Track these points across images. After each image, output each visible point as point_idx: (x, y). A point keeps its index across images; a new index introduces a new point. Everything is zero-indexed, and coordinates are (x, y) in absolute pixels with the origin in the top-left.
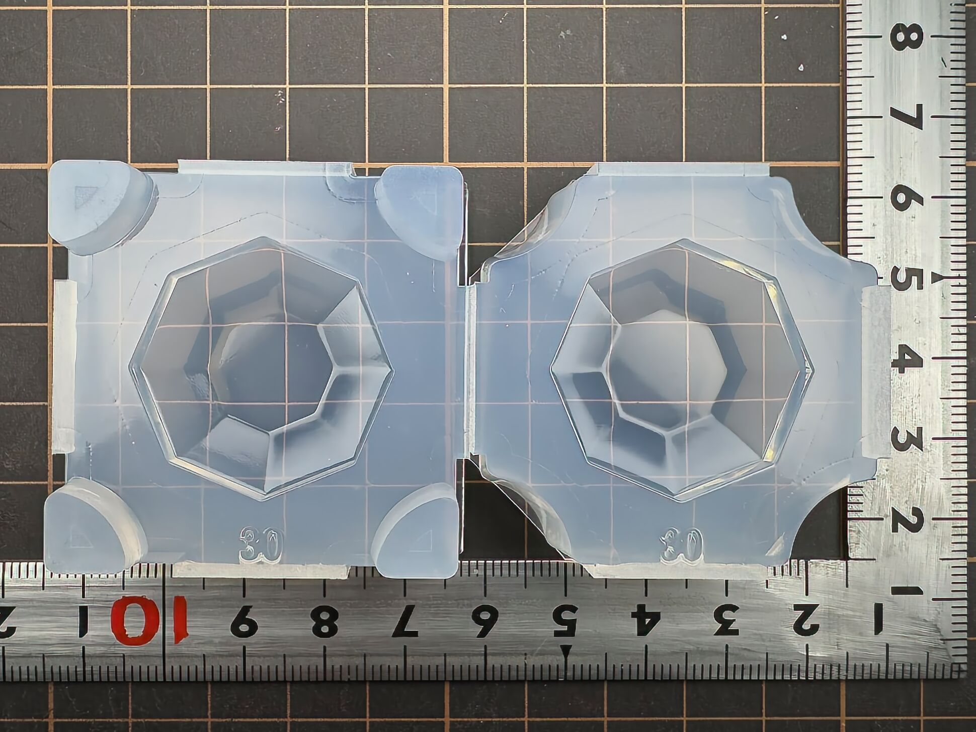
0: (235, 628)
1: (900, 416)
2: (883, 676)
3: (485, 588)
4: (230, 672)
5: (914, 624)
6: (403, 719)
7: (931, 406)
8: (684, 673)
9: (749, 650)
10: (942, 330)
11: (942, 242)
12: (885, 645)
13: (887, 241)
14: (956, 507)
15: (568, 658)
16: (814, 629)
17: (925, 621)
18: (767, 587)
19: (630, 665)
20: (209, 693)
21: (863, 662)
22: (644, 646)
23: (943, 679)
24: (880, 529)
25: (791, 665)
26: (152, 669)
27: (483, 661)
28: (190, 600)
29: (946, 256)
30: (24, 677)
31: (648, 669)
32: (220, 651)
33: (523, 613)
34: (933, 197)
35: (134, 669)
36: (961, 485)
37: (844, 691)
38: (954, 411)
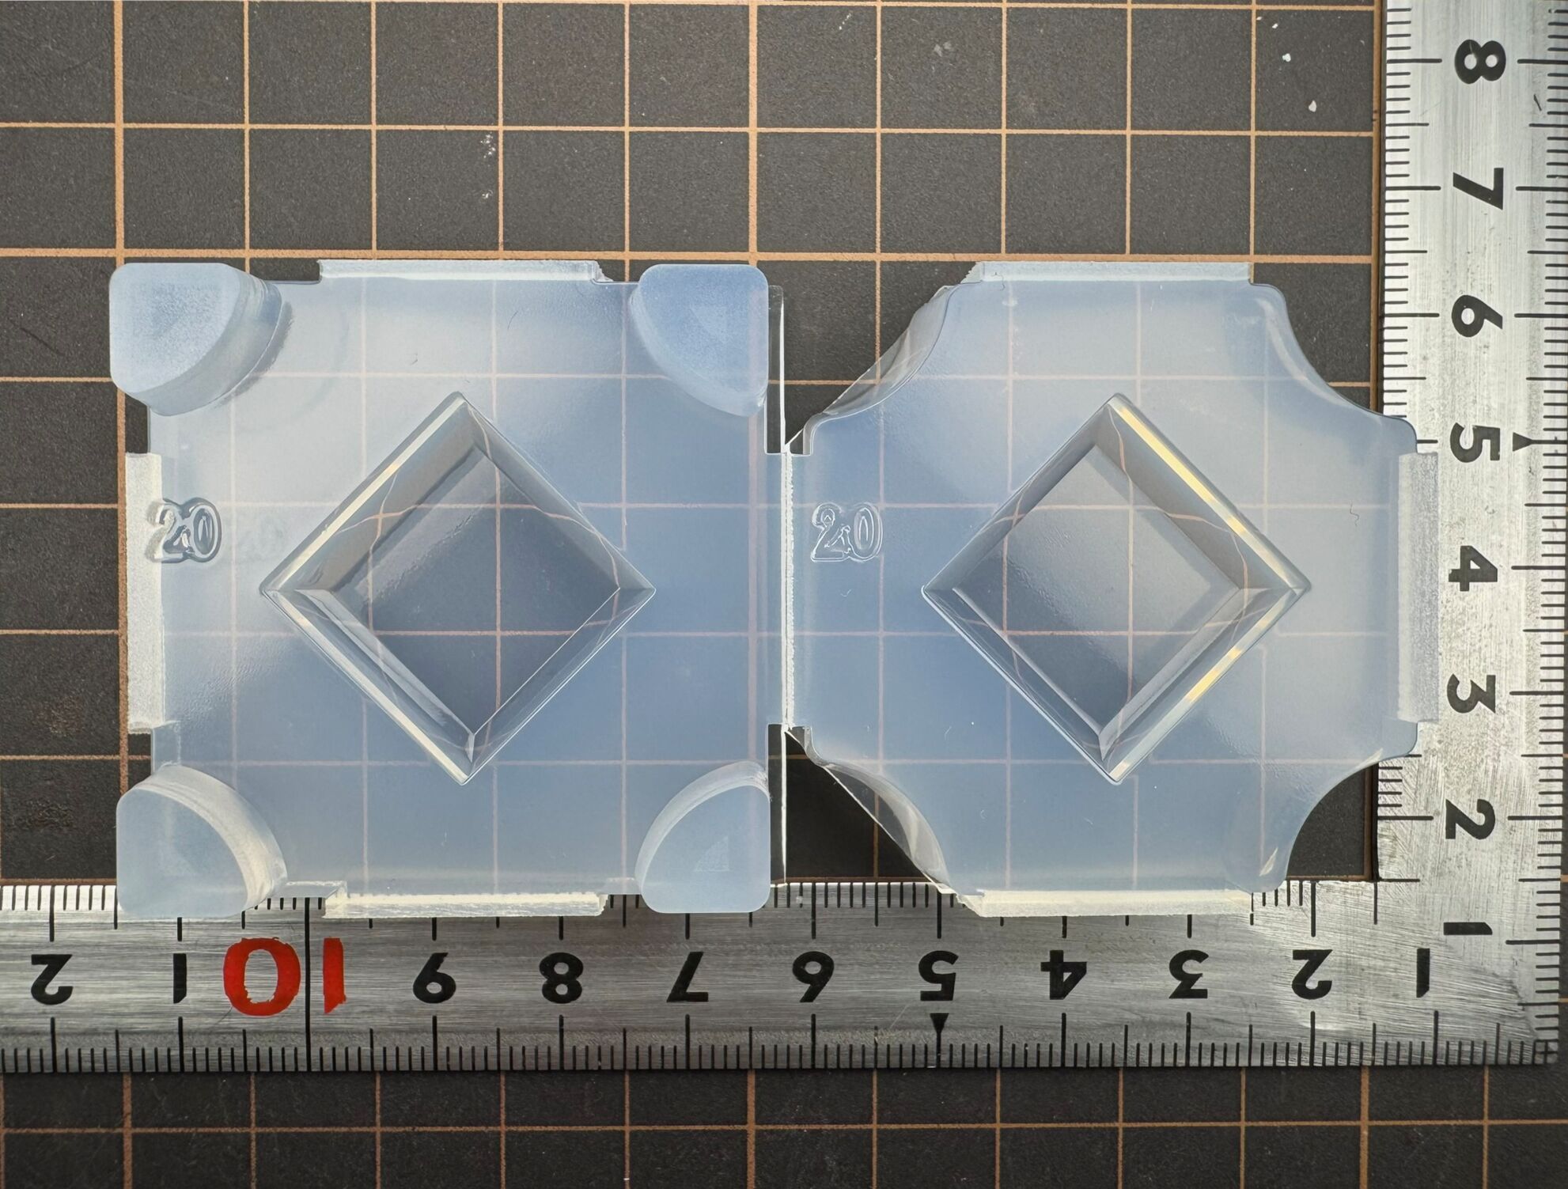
0: (420, 989)
1: (1460, 658)
2: (1429, 1060)
3: (814, 925)
4: (413, 1057)
5: (1476, 981)
6: (682, 1128)
7: (1509, 642)
8: (1122, 1056)
9: (1223, 1021)
10: (1528, 524)
11: (1531, 387)
12: (1432, 1012)
13: (1446, 384)
14: (1544, 800)
15: (943, 1033)
16: (1324, 988)
17: (1495, 975)
18: (1252, 923)
19: (1039, 1045)
20: (378, 1087)
21: (1399, 1039)
22: (1061, 1016)
23: (1521, 1065)
24: (1427, 833)
25: (1288, 1044)
26: (290, 1052)
27: (809, 1041)
28: (348, 944)
29: (1535, 407)
30: (87, 1065)
31: (1067, 1052)
32: (397, 1024)
33: (871, 965)
34: (1518, 316)
35: (261, 1053)
36: (1552, 765)
37: (1367, 1082)
38: (1545, 650)
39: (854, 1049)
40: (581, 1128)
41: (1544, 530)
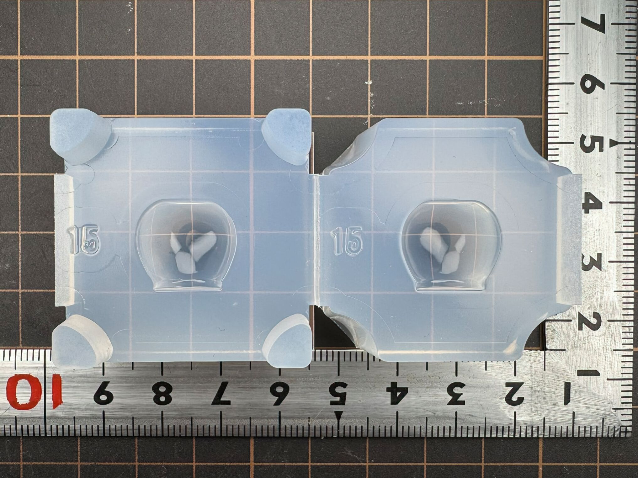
0: (97, 398)
1: (585, 245)
2: (570, 435)
4: (94, 429)
5: (593, 397)
6: (220, 464)
7: (608, 238)
8: (425, 432)
9: (472, 416)
10: (617, 182)
11: (618, 117)
12: (572, 412)
13: (577, 116)
14: (625, 312)
15: (340, 421)
16: (521, 400)
18: (486, 370)
19: (385, 427)
20: (79, 443)
21: (556, 425)
22: (396, 412)
23: (614, 437)
24: (569, 327)
25: (503, 427)
26: (37, 427)
27: (278, 423)
28: (64, 377)
29: (620, 127)
31: (399, 430)
32: (86, 415)
33: (307, 388)
34: (611, 83)
35: (23, 427)
36: (629, 296)
37: (542, 445)
38: (626, 241)
39: (299, 427)
40: (172, 464)
41: (625, 185)
